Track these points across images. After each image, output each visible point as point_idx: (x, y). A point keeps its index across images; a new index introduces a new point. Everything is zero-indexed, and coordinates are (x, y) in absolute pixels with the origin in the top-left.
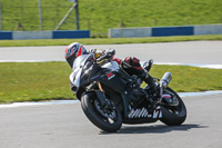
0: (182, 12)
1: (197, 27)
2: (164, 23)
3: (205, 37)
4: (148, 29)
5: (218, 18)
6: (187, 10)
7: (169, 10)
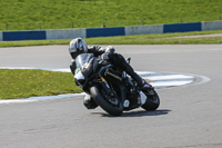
1: (49, 32)
2: (15, 28)
3: (57, 41)
5: (69, 22)
6: (38, 14)
7: (20, 15)
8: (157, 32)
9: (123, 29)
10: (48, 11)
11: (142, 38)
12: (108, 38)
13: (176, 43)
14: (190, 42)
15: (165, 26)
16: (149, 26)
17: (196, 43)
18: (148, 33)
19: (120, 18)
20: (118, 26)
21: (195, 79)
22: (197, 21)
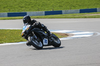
0: (21, 6)
1: (28, 13)
2: (13, 11)
4: (6, 13)
5: (37, 9)
6: (23, 5)
7: (15, 5)
8: (77, 13)
9: (61, 11)
10: (28, 3)
11: (70, 15)
12: (54, 15)
13: (85, 18)
14: (92, 17)
15: (80, 10)
16: (73, 10)
17: (95, 17)
18: (73, 13)
19: (60, 6)
20: (59, 10)
21: (94, 34)
22: (95, 8)
